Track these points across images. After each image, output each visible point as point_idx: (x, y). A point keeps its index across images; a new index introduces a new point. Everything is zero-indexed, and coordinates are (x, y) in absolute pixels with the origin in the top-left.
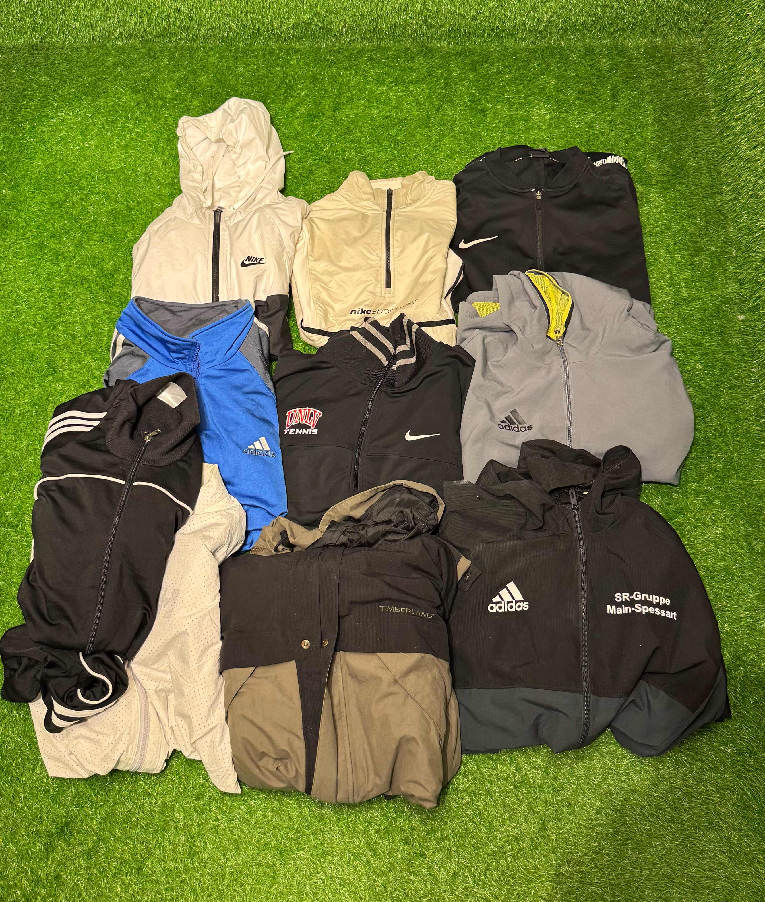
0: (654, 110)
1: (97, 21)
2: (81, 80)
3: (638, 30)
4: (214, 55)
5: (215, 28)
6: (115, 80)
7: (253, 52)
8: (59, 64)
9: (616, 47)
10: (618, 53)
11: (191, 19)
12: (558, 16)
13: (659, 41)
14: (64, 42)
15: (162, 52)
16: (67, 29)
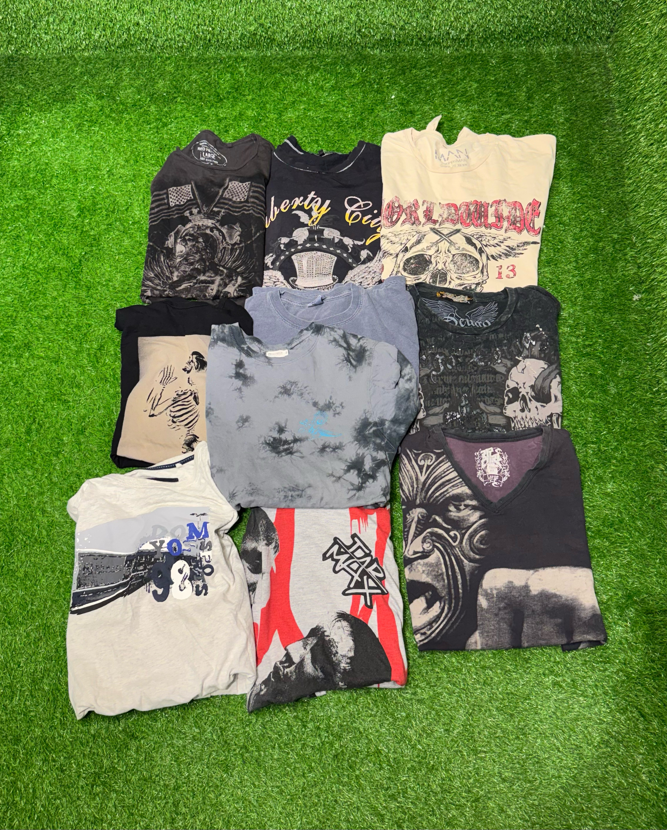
0: (565, 110)
1: (65, 34)
2: (52, 88)
3: (551, 39)
4: (171, 64)
5: (171, 39)
6: (82, 87)
7: (205, 61)
8: (32, 73)
9: (532, 53)
10: (533, 59)
11: (149, 32)
12: (478, 26)
13: (570, 48)
14: (37, 54)
15: (124, 61)
16: (39, 42)
